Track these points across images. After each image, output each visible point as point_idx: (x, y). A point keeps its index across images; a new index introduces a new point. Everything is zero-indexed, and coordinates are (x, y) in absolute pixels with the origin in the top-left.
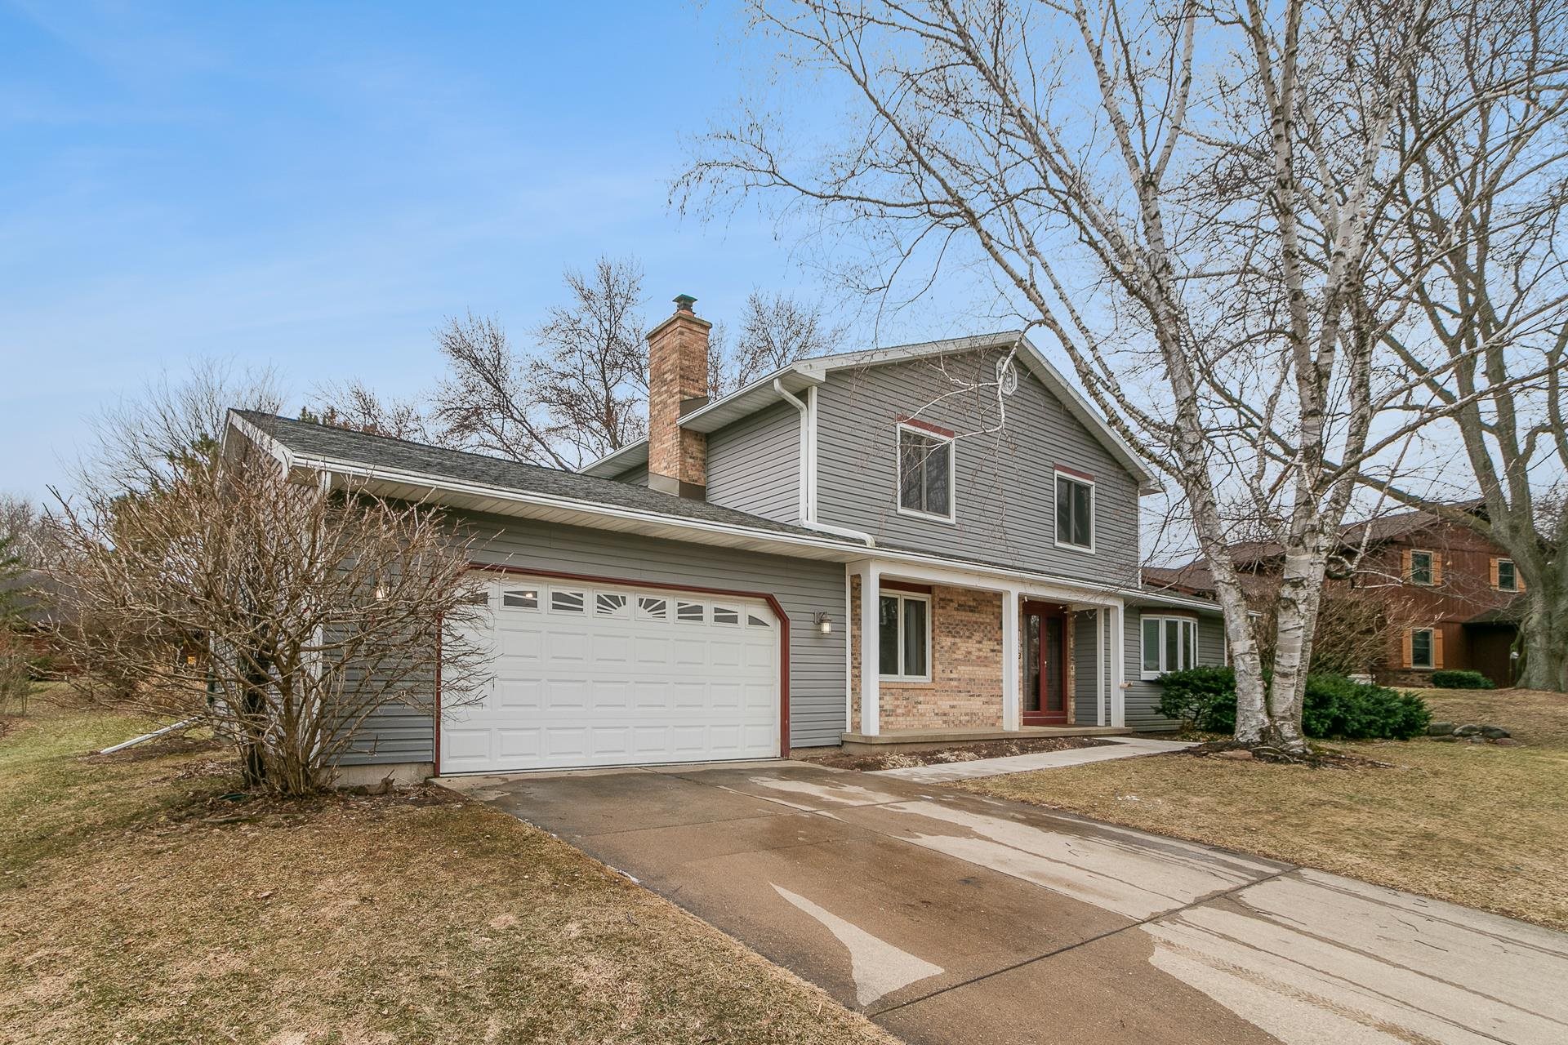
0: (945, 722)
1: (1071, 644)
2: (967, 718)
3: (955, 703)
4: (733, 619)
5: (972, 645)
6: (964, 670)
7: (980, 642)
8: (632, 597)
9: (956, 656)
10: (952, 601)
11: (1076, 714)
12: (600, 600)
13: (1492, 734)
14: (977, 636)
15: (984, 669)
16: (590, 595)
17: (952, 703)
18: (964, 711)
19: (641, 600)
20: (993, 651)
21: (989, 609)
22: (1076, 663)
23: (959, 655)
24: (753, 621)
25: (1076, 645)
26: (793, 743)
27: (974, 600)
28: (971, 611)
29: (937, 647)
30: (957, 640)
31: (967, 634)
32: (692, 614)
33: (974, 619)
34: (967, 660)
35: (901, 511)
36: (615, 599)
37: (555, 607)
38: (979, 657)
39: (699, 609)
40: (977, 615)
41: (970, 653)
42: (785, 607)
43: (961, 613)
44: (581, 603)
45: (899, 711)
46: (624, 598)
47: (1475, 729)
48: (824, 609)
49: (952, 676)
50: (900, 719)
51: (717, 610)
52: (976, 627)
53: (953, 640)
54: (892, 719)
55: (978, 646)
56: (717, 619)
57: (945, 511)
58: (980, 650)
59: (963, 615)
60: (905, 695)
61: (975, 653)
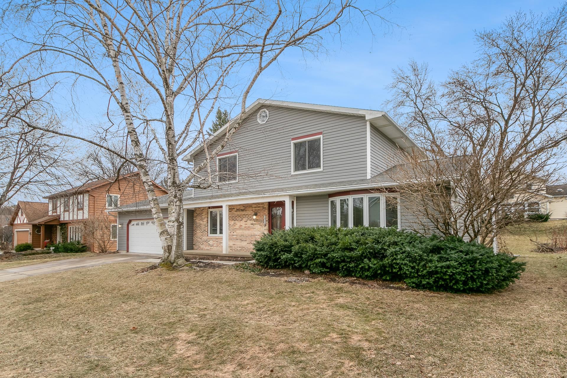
0: (231, 249)
2: (240, 248)
3: (235, 243)
5: (243, 223)
6: (239, 232)
7: (246, 222)
8: (150, 222)
9: (235, 227)
10: (234, 209)
14: (245, 219)
15: (248, 231)
17: (234, 243)
18: (239, 246)
20: (252, 224)
21: (251, 209)
23: (237, 227)
27: (243, 207)
28: (242, 211)
30: (236, 222)
31: (240, 219)
33: (243, 214)
34: (240, 228)
35: (218, 184)
37: (141, 225)
38: (246, 227)
40: (245, 212)
41: (241, 226)
43: (237, 212)
45: (214, 245)
49: (234, 234)
50: (215, 248)
52: (244, 216)
53: (234, 222)
54: (212, 247)
55: (245, 223)
57: (235, 179)
58: (246, 224)
59: (239, 213)
60: (217, 240)
61: (244, 226)
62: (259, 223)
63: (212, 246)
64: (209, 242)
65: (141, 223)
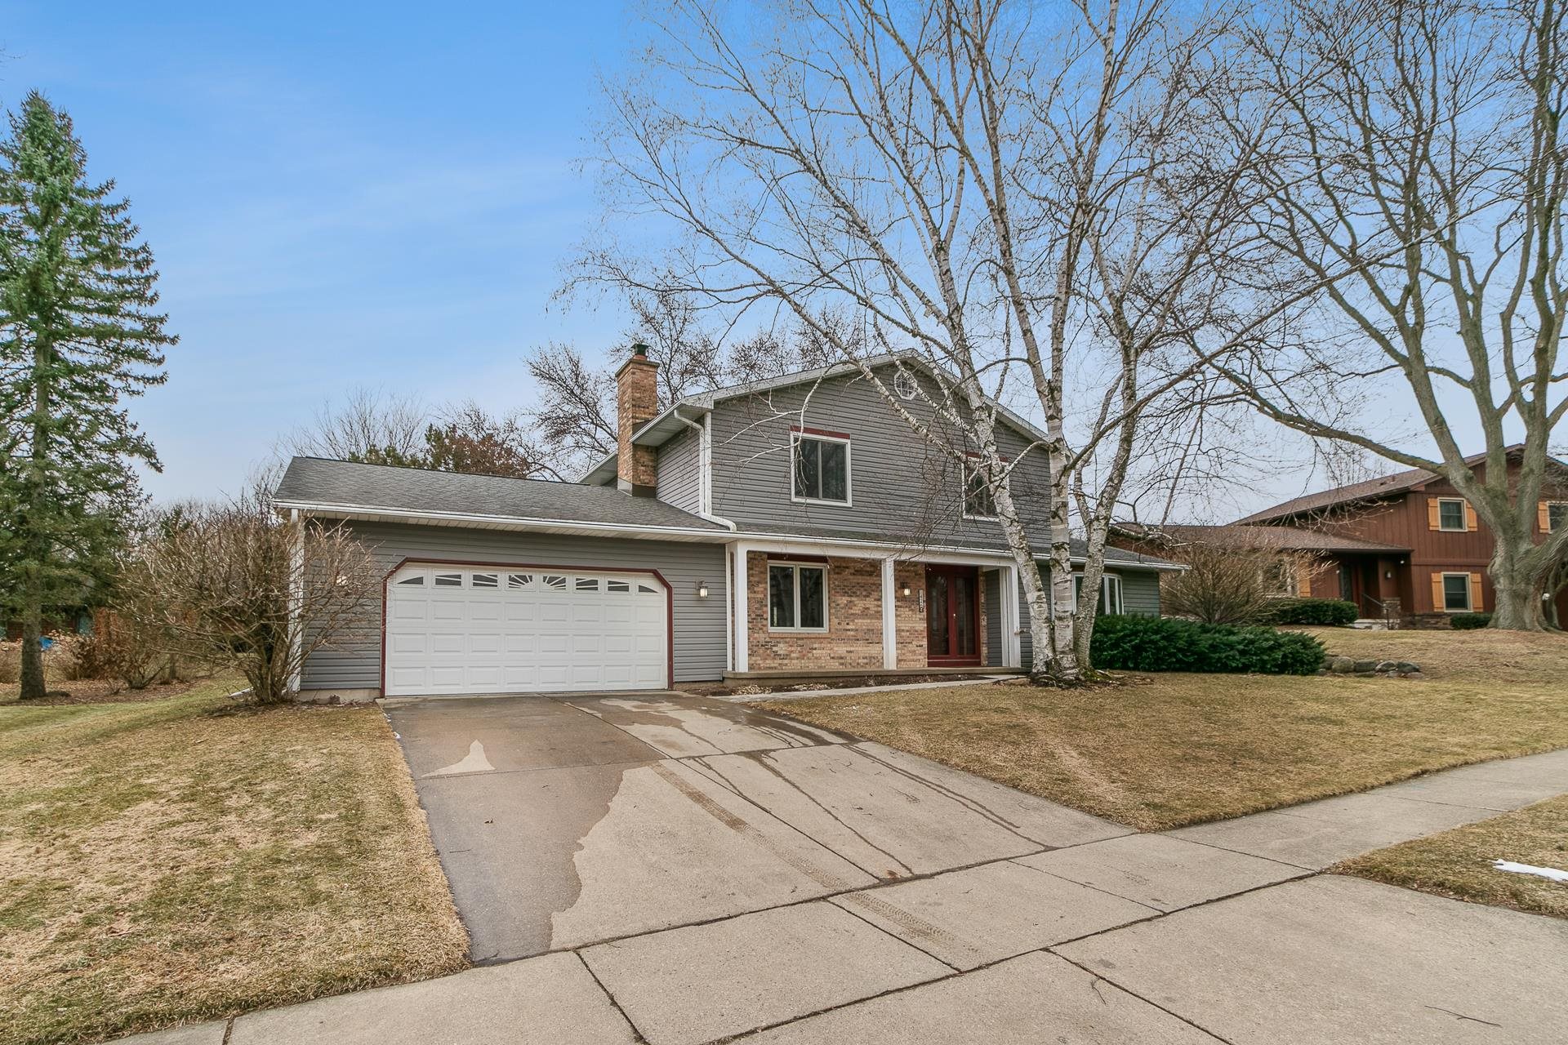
0: (842, 664)
1: (982, 599)
3: (852, 649)
4: (626, 589)
5: (870, 603)
7: (878, 600)
8: (538, 576)
9: (853, 612)
10: (846, 568)
11: (989, 658)
12: (511, 579)
13: (1406, 669)
14: (876, 595)
16: (503, 576)
17: (849, 649)
18: (861, 655)
19: (545, 578)
22: (987, 615)
23: (856, 610)
24: (642, 589)
25: (987, 600)
26: (676, 679)
27: (872, 565)
28: (868, 575)
29: (833, 605)
30: (854, 599)
31: (865, 593)
32: (592, 585)
33: (871, 581)
35: (794, 499)
36: (524, 578)
37: (475, 584)
38: (878, 612)
39: (595, 582)
40: (874, 578)
42: (667, 579)
43: (857, 577)
44: (496, 581)
45: (793, 655)
46: (531, 577)
47: (1392, 665)
48: (702, 579)
49: (850, 627)
51: (610, 583)
53: (850, 599)
54: (786, 661)
55: (876, 603)
56: (610, 589)
57: (844, 498)
58: (878, 606)
59: (860, 579)
60: (800, 642)
61: (873, 609)
62: (908, 604)
63: (786, 656)
64: (775, 649)
65: (476, 577)
